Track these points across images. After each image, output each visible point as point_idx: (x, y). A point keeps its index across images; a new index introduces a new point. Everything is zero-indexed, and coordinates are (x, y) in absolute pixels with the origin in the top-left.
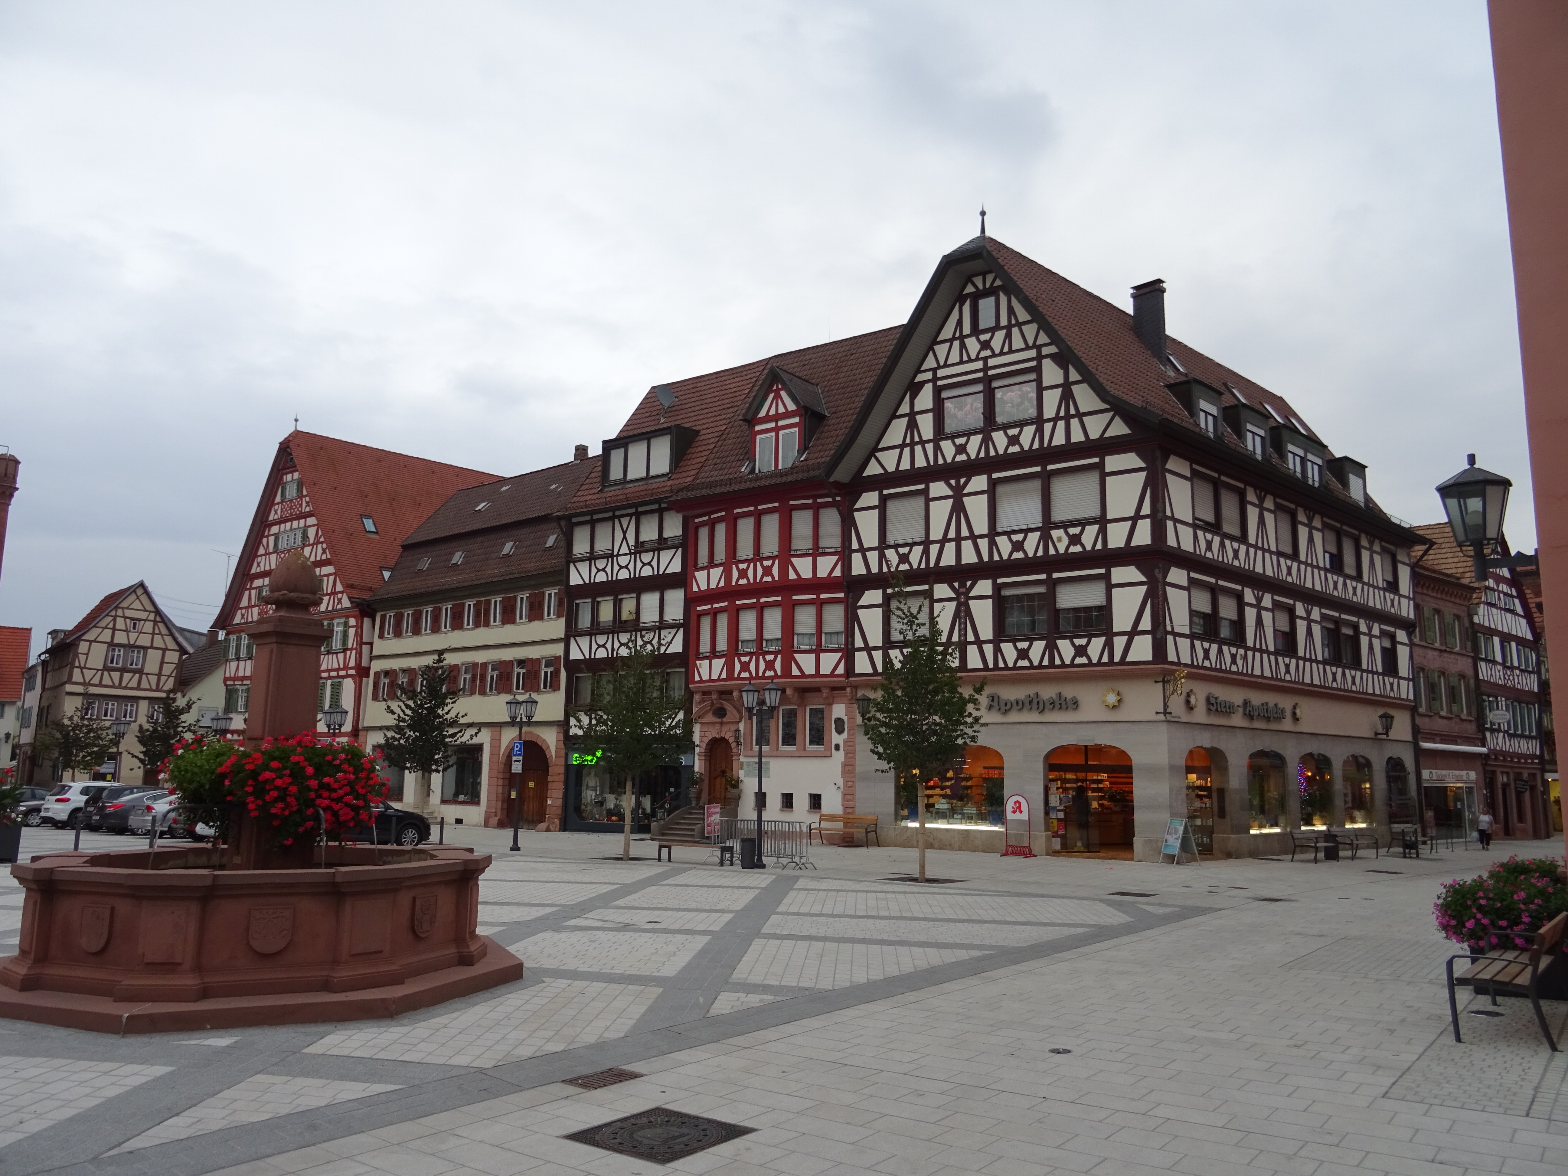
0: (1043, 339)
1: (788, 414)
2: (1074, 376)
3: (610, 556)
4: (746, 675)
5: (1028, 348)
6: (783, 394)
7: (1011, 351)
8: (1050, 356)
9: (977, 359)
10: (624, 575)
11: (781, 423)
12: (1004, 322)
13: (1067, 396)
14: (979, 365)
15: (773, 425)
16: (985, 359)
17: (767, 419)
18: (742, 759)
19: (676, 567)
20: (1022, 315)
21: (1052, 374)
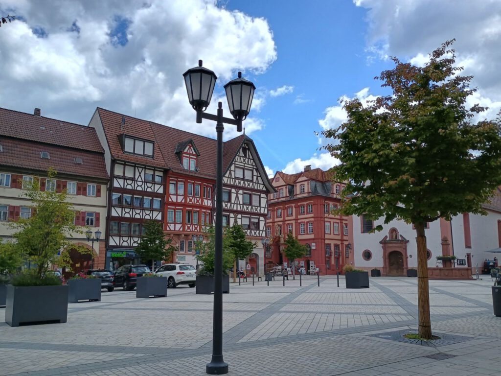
0: (254, 164)
1: (193, 155)
2: (259, 175)
3: (133, 179)
4: (189, 230)
5: (251, 165)
6: (192, 148)
7: (249, 164)
8: (255, 169)
9: (243, 163)
10: (139, 189)
11: (191, 156)
12: (248, 157)
13: (257, 179)
14: (243, 164)
15: (189, 156)
16: (244, 164)
17: (186, 153)
18: (177, 255)
19: (161, 191)
20: (251, 157)
21: (255, 173)
